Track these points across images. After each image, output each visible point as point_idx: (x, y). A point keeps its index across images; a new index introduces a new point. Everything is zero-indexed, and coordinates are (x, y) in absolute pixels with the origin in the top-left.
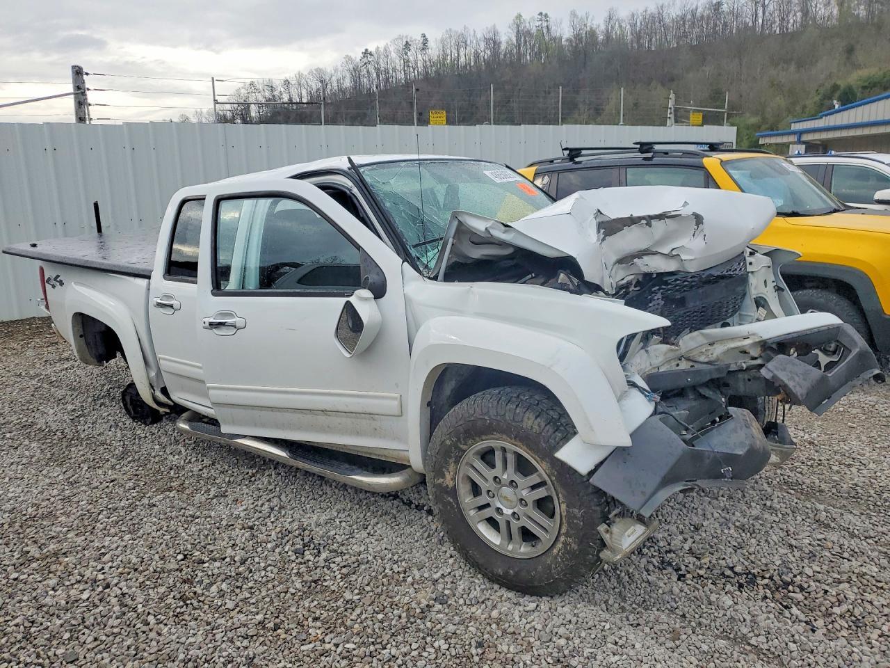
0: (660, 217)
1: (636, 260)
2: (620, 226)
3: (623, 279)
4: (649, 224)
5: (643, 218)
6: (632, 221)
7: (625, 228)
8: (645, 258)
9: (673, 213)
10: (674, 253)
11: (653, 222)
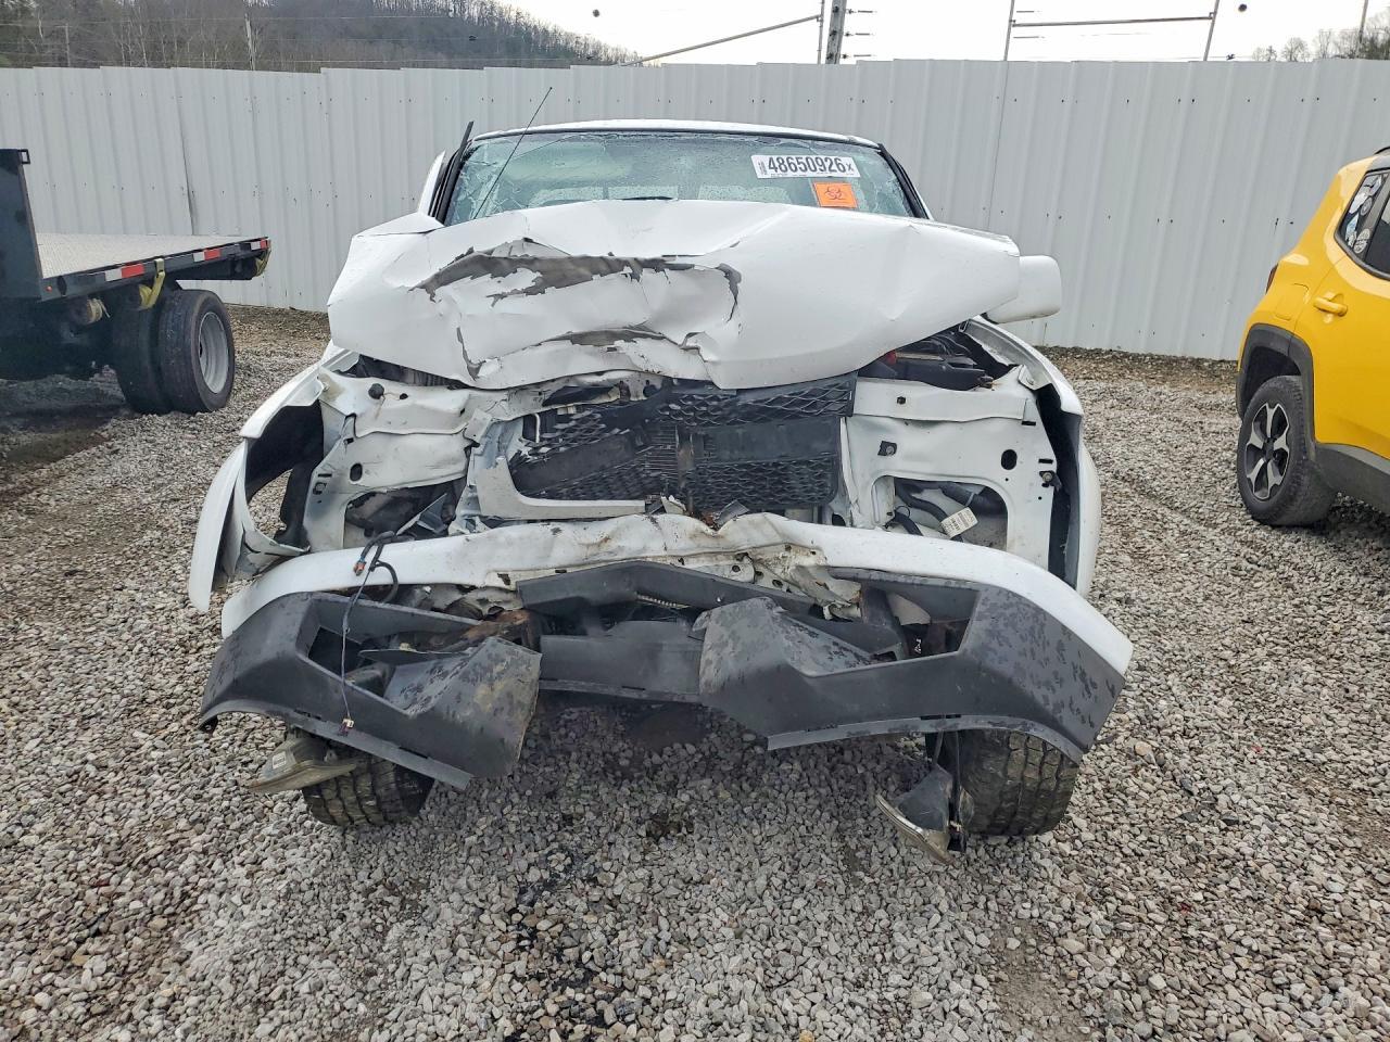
0: (656, 265)
1: (618, 343)
2: (584, 271)
3: (599, 374)
4: (634, 276)
5: (626, 263)
6: (610, 266)
7: (594, 277)
8: (640, 342)
9: (678, 261)
10: (691, 343)
11: (646, 274)
